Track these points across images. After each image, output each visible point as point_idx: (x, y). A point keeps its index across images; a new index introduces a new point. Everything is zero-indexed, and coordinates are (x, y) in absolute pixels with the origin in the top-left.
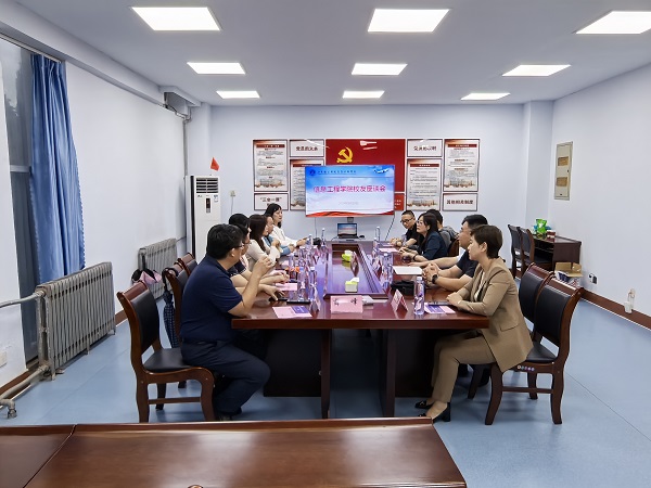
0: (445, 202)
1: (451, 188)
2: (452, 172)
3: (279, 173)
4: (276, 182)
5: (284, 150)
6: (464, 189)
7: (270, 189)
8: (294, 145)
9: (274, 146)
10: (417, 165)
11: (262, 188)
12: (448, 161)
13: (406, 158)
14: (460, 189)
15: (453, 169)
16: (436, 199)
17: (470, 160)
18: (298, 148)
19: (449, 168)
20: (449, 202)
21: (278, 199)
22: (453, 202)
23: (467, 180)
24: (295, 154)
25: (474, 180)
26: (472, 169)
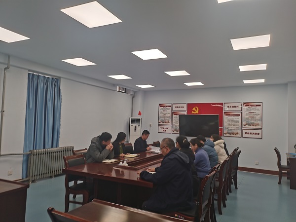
0: (244, 133)
1: (247, 126)
2: (247, 119)
3: (168, 117)
4: (167, 121)
5: (170, 108)
6: (254, 127)
7: (165, 124)
8: (174, 106)
9: (167, 106)
10: (229, 115)
11: (161, 123)
12: (245, 113)
13: (224, 111)
14: (252, 127)
15: (248, 117)
16: (239, 131)
17: (257, 112)
18: (176, 107)
19: (246, 117)
20: (246, 133)
21: (167, 128)
22: (248, 133)
23: (256, 123)
24: (175, 109)
25: (260, 123)
26: (258, 117)
